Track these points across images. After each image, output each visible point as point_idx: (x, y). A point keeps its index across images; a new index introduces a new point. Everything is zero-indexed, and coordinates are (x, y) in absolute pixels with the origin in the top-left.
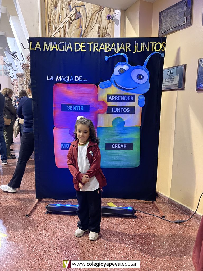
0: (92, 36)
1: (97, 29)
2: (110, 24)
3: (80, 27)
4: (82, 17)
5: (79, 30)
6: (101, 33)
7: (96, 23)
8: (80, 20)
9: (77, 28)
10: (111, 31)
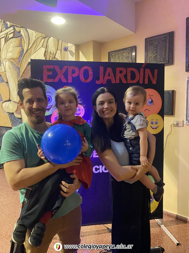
0: (37, 57)
1: (44, 53)
2: (59, 52)
3: (20, 45)
4: (23, 38)
5: (19, 49)
6: (48, 56)
7: (42, 47)
8: (20, 40)
9: (16, 46)
10: (60, 57)
